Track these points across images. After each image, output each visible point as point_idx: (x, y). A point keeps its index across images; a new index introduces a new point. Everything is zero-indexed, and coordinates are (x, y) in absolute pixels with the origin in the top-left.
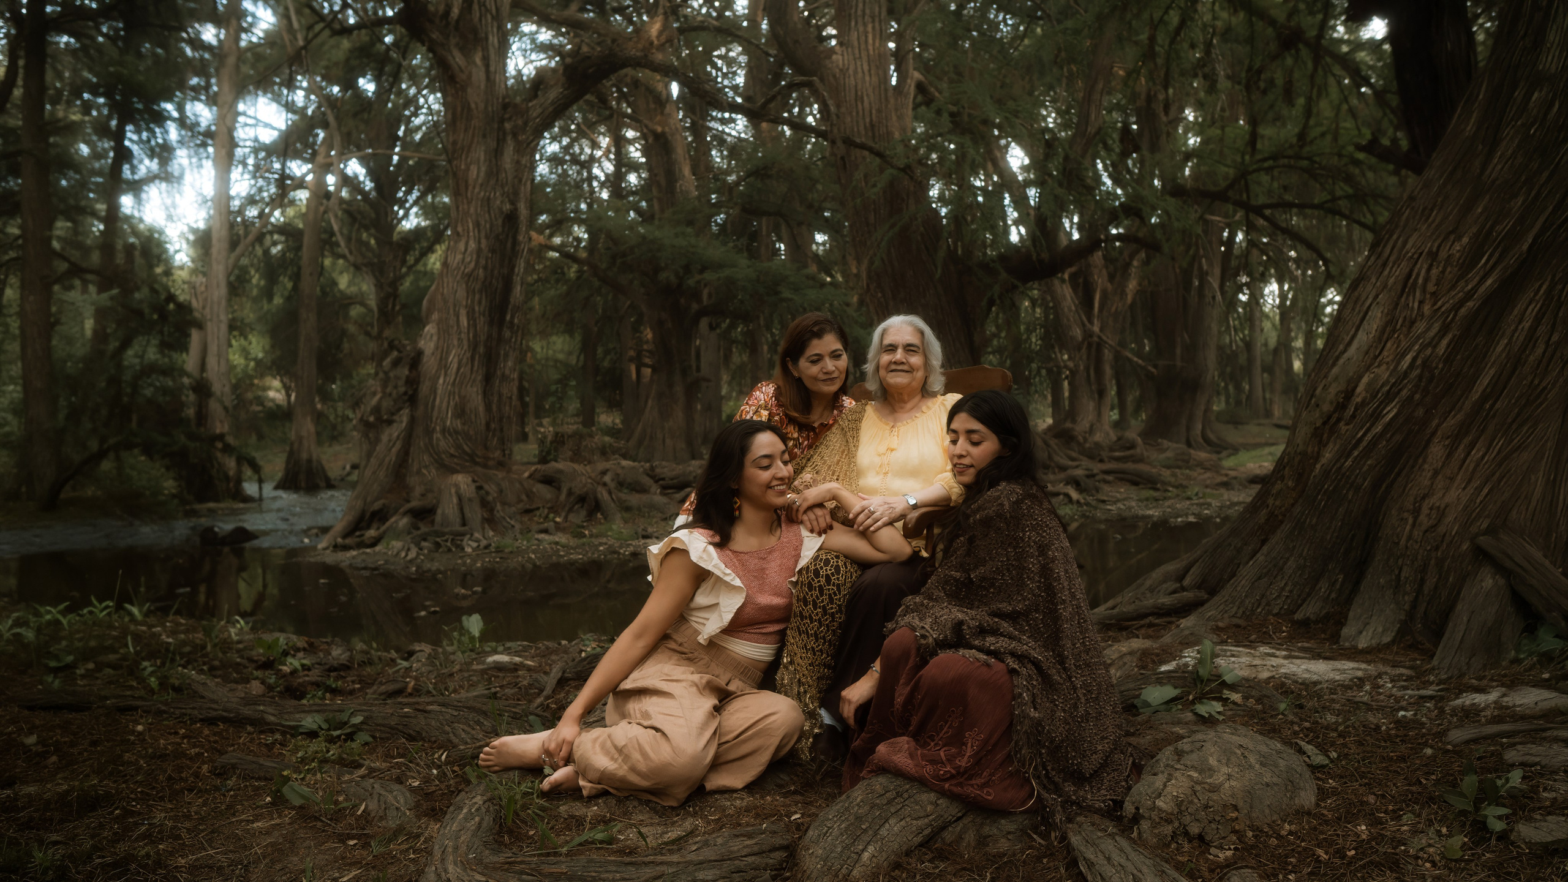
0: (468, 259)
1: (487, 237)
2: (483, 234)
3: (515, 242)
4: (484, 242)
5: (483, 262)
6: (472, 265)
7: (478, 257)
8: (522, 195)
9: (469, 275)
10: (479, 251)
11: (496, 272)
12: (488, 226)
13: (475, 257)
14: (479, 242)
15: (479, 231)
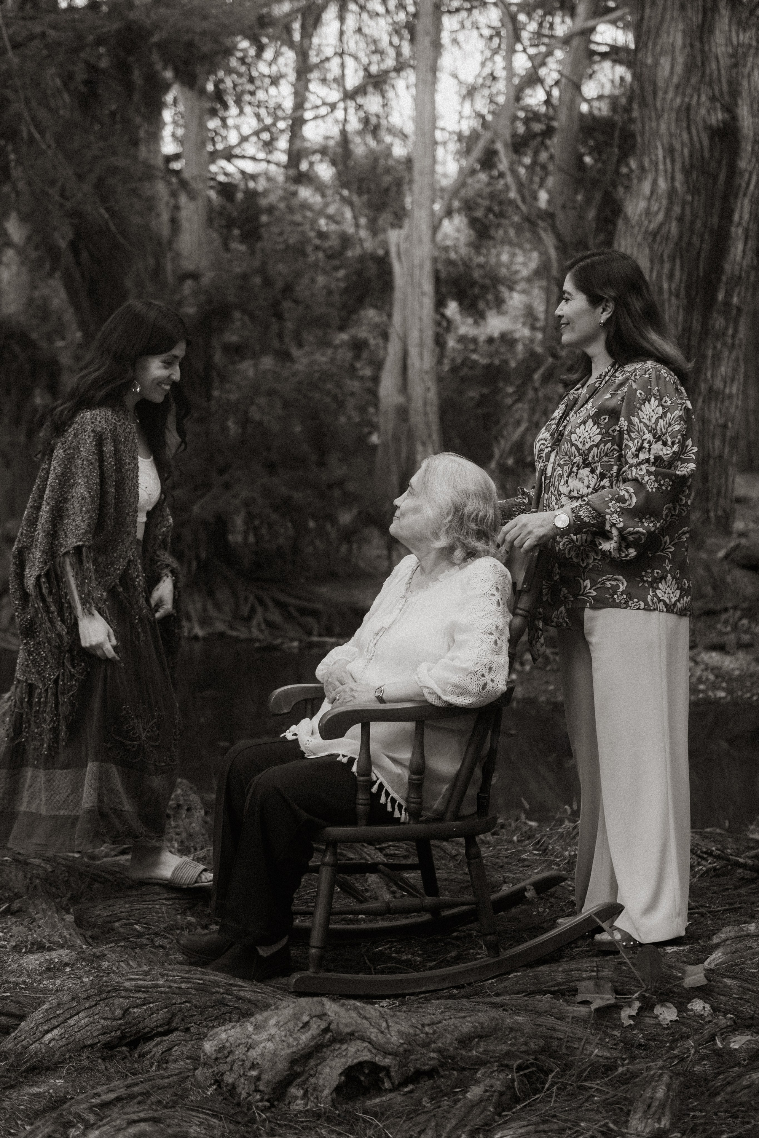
0: (655, 207)
1: (687, 172)
2: (678, 166)
3: (733, 172)
4: (679, 177)
5: (677, 209)
6: (661, 216)
7: (671, 202)
8: (745, 94)
9: (655, 234)
10: (672, 193)
11: (699, 224)
12: (686, 152)
13: (665, 202)
14: (673, 179)
15: (673, 161)
